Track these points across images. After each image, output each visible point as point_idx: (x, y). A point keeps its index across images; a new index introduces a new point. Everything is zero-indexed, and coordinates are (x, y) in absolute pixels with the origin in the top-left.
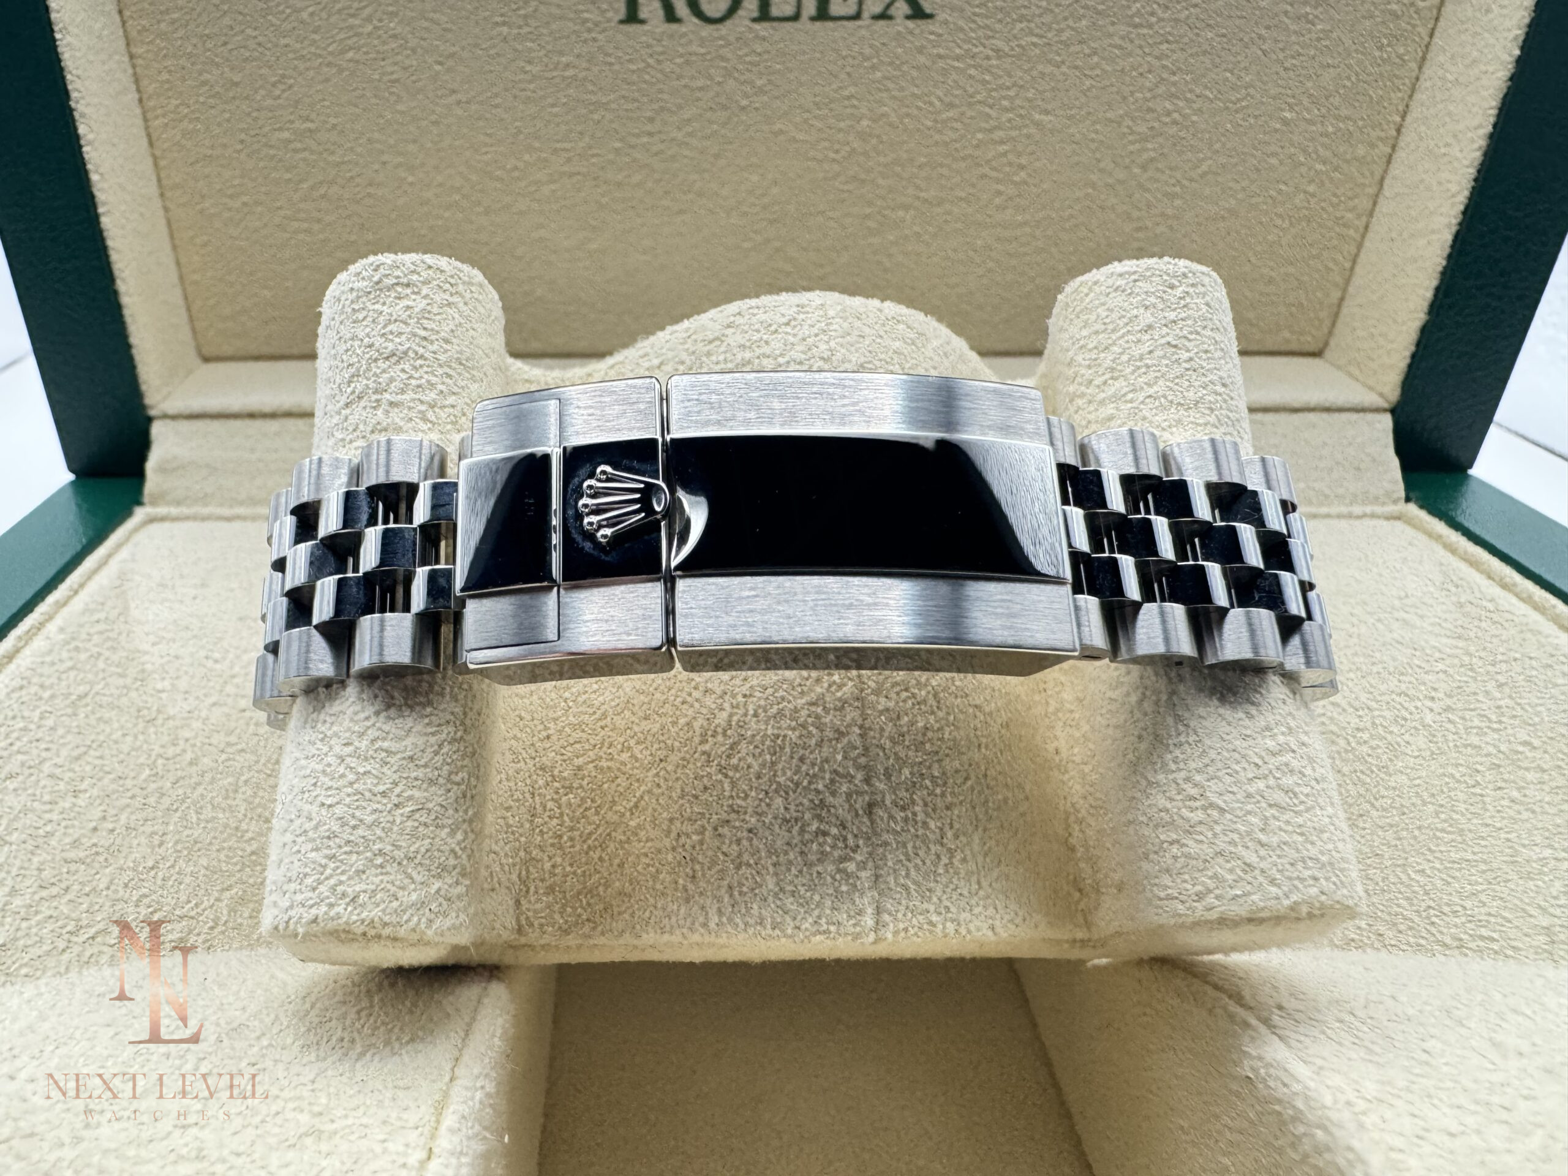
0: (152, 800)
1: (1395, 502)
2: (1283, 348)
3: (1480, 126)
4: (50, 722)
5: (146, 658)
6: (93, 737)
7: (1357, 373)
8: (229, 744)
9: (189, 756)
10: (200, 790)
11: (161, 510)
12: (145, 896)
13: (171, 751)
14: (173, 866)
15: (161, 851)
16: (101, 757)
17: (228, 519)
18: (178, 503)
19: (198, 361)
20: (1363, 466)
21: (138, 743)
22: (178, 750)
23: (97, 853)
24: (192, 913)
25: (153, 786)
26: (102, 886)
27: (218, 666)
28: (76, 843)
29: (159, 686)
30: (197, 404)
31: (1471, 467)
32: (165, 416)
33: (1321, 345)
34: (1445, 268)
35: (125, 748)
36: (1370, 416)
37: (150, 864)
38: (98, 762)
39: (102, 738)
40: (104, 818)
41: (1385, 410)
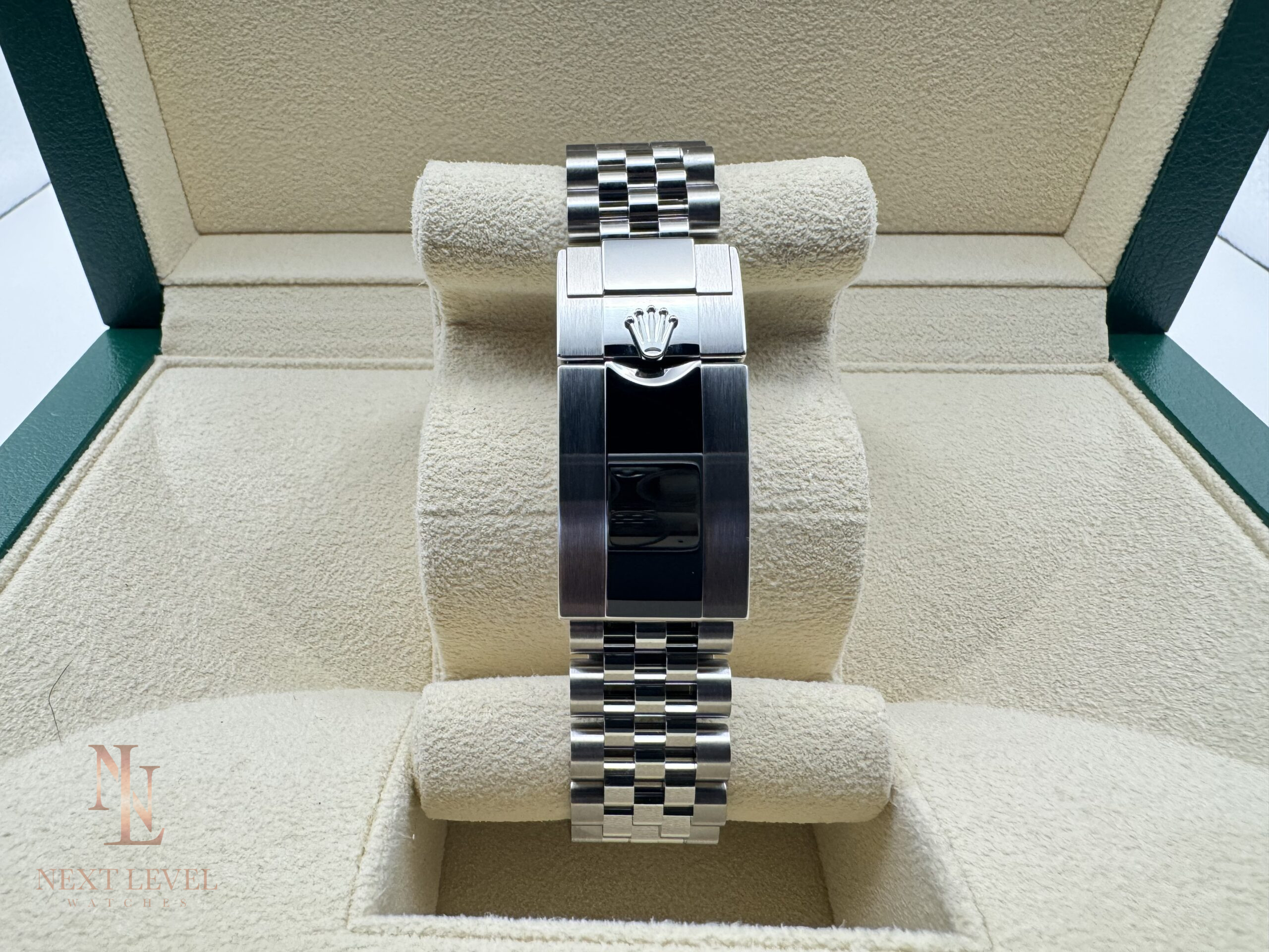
0: (180, 590)
1: (1100, 361)
2: (1034, 230)
3: (1191, 72)
4: (107, 535)
5: (170, 480)
6: (137, 545)
7: (1086, 255)
8: (231, 546)
9: (203, 556)
10: (213, 581)
11: (174, 358)
12: (179, 659)
13: (192, 552)
14: (197, 637)
15: (188, 627)
16: (144, 560)
17: (224, 366)
18: (187, 353)
19: (196, 235)
20: (1080, 332)
21: (168, 548)
22: (196, 551)
23: (146, 631)
24: (212, 671)
25: (181, 579)
26: (150, 654)
27: (220, 488)
28: (131, 625)
29: (180, 502)
30: (197, 276)
31: (1167, 331)
32: (173, 285)
33: (1064, 228)
34: (1156, 181)
35: (160, 552)
36: (1090, 292)
37: (182, 637)
38: (141, 563)
39: (144, 545)
40: (149, 605)
41: (1102, 287)
